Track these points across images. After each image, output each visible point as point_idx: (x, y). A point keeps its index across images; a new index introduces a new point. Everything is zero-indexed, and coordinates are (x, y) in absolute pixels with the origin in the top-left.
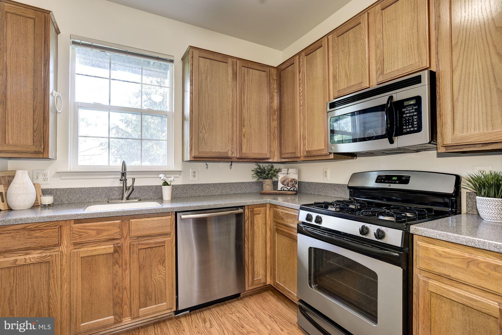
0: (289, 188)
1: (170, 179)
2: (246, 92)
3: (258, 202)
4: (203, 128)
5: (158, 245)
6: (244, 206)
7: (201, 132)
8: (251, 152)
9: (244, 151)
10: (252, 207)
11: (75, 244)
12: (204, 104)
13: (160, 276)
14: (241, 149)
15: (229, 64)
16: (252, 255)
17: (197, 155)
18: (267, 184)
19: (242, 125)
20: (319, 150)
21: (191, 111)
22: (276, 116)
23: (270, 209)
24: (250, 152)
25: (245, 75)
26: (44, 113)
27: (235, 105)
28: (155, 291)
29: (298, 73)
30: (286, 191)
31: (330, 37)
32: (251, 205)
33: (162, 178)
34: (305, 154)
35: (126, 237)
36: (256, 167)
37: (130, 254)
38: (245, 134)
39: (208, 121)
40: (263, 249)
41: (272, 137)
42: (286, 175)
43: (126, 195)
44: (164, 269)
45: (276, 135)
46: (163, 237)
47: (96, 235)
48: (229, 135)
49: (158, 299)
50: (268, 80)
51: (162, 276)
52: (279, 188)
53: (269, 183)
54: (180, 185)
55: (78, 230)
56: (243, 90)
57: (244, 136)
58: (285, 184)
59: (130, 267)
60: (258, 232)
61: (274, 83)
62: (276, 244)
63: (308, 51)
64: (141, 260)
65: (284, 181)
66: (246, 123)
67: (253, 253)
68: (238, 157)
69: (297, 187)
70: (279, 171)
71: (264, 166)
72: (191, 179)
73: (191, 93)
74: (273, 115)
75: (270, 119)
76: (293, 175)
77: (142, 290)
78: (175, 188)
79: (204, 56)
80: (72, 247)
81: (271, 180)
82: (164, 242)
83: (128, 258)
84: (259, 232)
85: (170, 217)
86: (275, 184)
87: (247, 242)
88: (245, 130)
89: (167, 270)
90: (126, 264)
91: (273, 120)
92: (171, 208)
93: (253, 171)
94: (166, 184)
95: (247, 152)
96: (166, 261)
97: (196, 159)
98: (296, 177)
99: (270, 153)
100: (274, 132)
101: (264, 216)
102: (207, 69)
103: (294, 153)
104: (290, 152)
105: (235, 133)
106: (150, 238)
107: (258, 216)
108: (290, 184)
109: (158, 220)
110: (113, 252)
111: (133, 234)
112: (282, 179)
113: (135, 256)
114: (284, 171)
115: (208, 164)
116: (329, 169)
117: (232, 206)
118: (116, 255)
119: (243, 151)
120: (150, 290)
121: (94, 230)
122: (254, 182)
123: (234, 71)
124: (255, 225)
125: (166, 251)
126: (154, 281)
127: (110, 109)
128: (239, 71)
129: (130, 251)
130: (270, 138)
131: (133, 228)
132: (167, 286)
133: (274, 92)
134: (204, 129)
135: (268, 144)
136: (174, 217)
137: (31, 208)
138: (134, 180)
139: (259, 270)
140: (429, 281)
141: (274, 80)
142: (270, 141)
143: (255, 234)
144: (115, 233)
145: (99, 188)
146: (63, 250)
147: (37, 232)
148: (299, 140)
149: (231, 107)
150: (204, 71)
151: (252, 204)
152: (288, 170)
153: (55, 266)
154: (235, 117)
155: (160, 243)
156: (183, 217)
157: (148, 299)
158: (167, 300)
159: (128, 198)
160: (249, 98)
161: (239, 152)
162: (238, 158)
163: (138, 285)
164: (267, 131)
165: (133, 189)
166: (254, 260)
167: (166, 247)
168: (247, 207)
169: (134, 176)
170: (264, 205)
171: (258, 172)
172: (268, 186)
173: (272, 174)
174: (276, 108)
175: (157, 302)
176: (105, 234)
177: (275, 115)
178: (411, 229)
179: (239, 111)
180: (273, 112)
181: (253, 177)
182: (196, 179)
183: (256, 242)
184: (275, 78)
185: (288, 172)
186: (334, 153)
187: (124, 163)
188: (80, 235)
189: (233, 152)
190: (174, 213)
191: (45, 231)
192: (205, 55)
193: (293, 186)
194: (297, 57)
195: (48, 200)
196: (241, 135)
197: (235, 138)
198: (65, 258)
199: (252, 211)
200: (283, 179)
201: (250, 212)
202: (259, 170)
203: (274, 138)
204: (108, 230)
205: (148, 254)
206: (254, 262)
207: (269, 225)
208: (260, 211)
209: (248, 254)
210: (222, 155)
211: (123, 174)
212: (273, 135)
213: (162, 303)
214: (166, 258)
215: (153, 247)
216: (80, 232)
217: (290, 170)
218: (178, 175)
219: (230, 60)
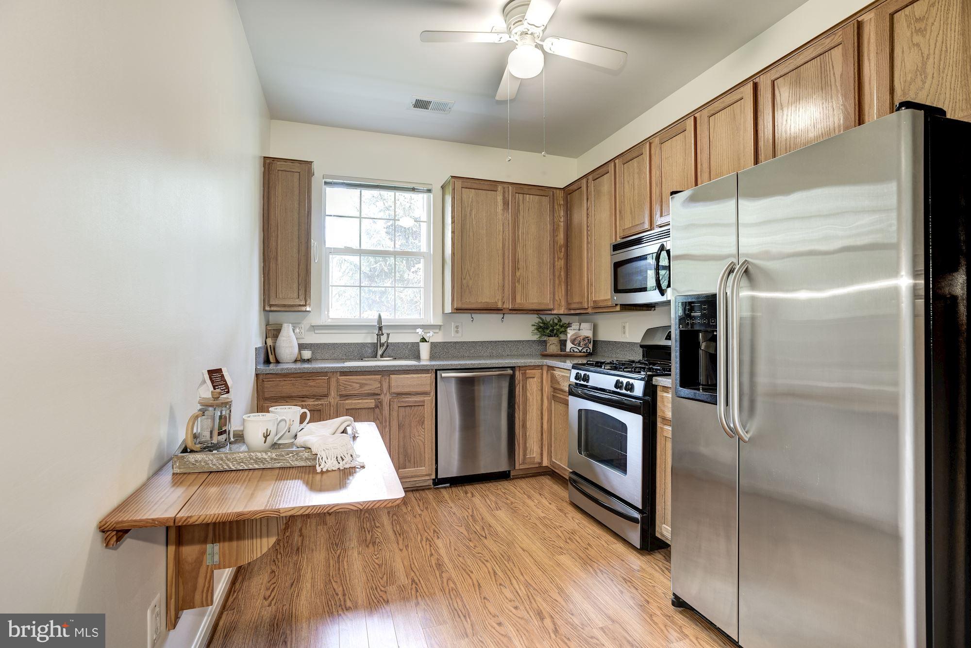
0: (580, 348)
1: (428, 335)
2: (521, 225)
3: (531, 362)
4: (466, 274)
5: (418, 405)
6: (515, 367)
7: (465, 279)
8: (528, 301)
9: (518, 300)
10: (524, 368)
11: (341, 396)
12: (468, 244)
13: (419, 438)
14: (514, 298)
15: (498, 193)
16: (524, 426)
17: (460, 306)
18: (551, 343)
19: (515, 268)
20: (606, 300)
21: (453, 254)
22: (562, 254)
23: (547, 372)
24: (526, 301)
25: (519, 203)
26: (307, 266)
27: (507, 243)
28: (414, 454)
29: (585, 201)
30: (576, 352)
31: (617, 161)
32: (522, 367)
33: (420, 333)
34: (592, 305)
35: (386, 394)
36: (538, 320)
37: (390, 411)
38: (520, 279)
39: (473, 265)
40: (538, 420)
41: (557, 282)
42: (577, 331)
43: (380, 352)
44: (423, 430)
45: (562, 278)
46: (422, 396)
47: (359, 389)
48: (499, 281)
49: (417, 462)
50: (551, 207)
51: (421, 439)
52: (568, 350)
53: (554, 342)
54: (440, 343)
55: (343, 382)
56: (518, 223)
57: (518, 281)
58: (575, 343)
59: (390, 425)
60: (531, 400)
61: (559, 209)
62: (553, 414)
63: (595, 175)
64: (401, 418)
65: (575, 339)
66: (522, 264)
67: (525, 425)
68: (510, 308)
69: (591, 347)
70: (569, 325)
71: (548, 320)
72: (453, 335)
73: (453, 232)
74: (559, 252)
75: (554, 258)
76: (586, 331)
77: (401, 450)
78: (434, 345)
79: (469, 187)
80: (338, 398)
81: (557, 338)
82: (424, 401)
83: (387, 415)
84: (533, 399)
85: (430, 375)
86: (563, 343)
87: (518, 410)
88: (519, 274)
89: (426, 432)
90: (386, 421)
91: (559, 258)
92: (431, 365)
93: (533, 325)
94: (424, 340)
95: (522, 301)
96: (426, 422)
97: (458, 310)
98: (589, 334)
99: (554, 302)
100: (560, 274)
101: (539, 381)
102: (472, 202)
103: (581, 303)
104: (578, 301)
105: (506, 278)
106: (409, 396)
107: (531, 380)
108: (581, 343)
109: (418, 377)
110: (374, 407)
111: (393, 390)
112: (573, 335)
113: (395, 414)
114: (575, 326)
115: (473, 315)
116: (628, 324)
117: (499, 366)
118: (377, 410)
119: (516, 301)
120: (409, 451)
121: (357, 383)
122: (535, 341)
123: (505, 200)
124: (528, 391)
125: (426, 412)
126: (414, 443)
127: (361, 252)
128: (511, 199)
129: (390, 408)
130: (554, 283)
131: (393, 384)
132: (426, 449)
133: (560, 221)
134: (468, 275)
135: (550, 291)
136: (434, 375)
137: (294, 362)
138: (388, 335)
139: (532, 447)
140: (665, 427)
141: (560, 205)
142: (554, 287)
143: (528, 402)
144: (376, 388)
145: (351, 343)
146: (331, 401)
147: (311, 381)
148: (586, 287)
149: (501, 246)
150: (468, 204)
151: (524, 365)
152: (580, 324)
153: (325, 414)
154: (507, 258)
155: (420, 402)
156: (444, 375)
157: (407, 461)
158: (427, 465)
159: (382, 356)
160: (524, 232)
161: (512, 302)
162: (510, 310)
163: (397, 444)
164: (550, 273)
165: (388, 346)
166: (526, 433)
167: (425, 406)
168: (518, 369)
169: (388, 332)
170: (540, 367)
171: (541, 327)
172: (553, 346)
173: (558, 330)
174: (562, 243)
175: (416, 465)
176: (367, 388)
177: (561, 252)
178: (654, 380)
179: (512, 250)
180: (558, 249)
181: (534, 334)
182: (459, 335)
183: (529, 412)
184: (562, 202)
185: (580, 328)
186: (621, 305)
187: (380, 317)
188: (345, 387)
189: (504, 303)
190: (434, 370)
191: (317, 381)
192: (469, 185)
193: (586, 346)
194: (584, 181)
195: (307, 354)
196: (515, 281)
197: (506, 284)
198: (332, 408)
199: (524, 374)
200: (573, 337)
201: (521, 375)
202: (541, 325)
203: (560, 282)
204: (370, 385)
205: (407, 412)
206: (526, 435)
207: (547, 392)
208: (535, 374)
209: (519, 426)
210: (489, 307)
211: (380, 328)
212: (558, 278)
213: (421, 467)
214: (426, 419)
215: (412, 406)
216: (345, 384)
217: (583, 325)
218: (437, 331)
219: (500, 188)
